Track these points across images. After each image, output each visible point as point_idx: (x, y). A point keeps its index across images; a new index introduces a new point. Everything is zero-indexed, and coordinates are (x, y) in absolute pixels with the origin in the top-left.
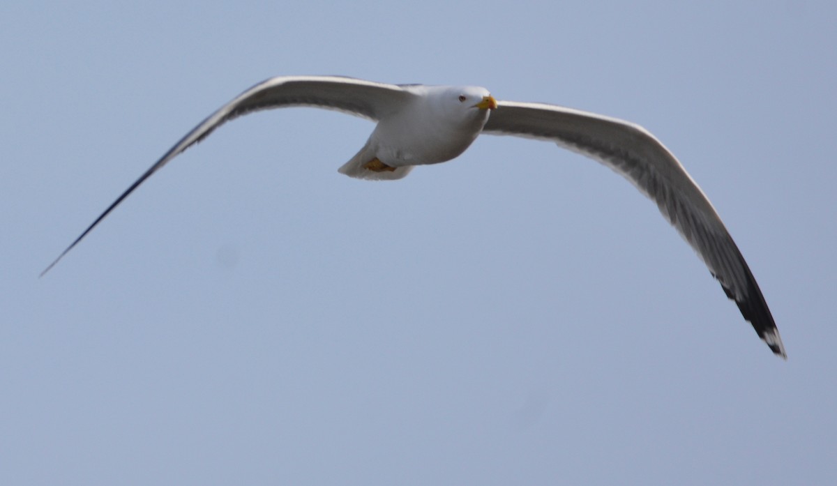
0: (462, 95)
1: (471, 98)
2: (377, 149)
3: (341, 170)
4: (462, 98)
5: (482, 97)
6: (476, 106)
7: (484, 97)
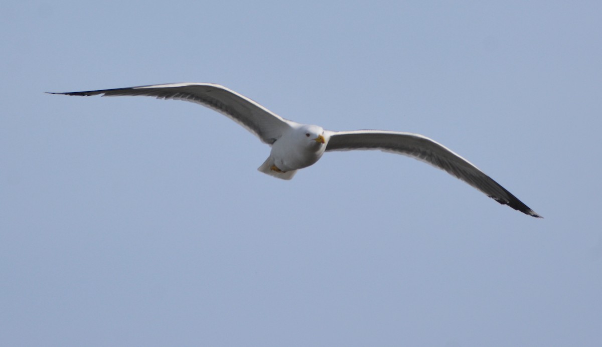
0: (307, 133)
1: (313, 135)
2: (274, 160)
3: (258, 169)
4: (308, 135)
5: (318, 135)
6: (315, 140)
7: (319, 136)
